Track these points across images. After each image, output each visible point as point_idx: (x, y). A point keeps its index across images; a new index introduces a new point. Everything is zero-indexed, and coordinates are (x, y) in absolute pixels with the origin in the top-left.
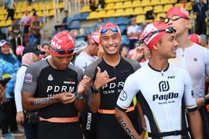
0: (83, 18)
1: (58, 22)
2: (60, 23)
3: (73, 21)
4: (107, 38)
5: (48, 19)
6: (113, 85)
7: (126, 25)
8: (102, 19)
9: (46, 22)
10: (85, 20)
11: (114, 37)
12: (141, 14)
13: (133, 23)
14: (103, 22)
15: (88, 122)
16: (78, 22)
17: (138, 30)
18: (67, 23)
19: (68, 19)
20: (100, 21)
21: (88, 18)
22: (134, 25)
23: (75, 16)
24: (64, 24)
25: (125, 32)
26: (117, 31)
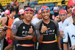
0: (36, 3)
1: (25, 5)
2: (27, 5)
3: (32, 4)
4: (44, 13)
5: (21, 3)
6: (47, 32)
7: (53, 6)
8: (44, 3)
9: (21, 4)
10: (37, 4)
11: (47, 12)
12: (60, 2)
13: (56, 5)
14: (44, 5)
15: (37, 46)
16: (34, 5)
17: (58, 8)
18: (29, 5)
19: (30, 3)
20: (43, 4)
21: (38, 3)
22: (56, 6)
23: (33, 2)
24: (28, 6)
25: (52, 9)
26: (48, 10)
